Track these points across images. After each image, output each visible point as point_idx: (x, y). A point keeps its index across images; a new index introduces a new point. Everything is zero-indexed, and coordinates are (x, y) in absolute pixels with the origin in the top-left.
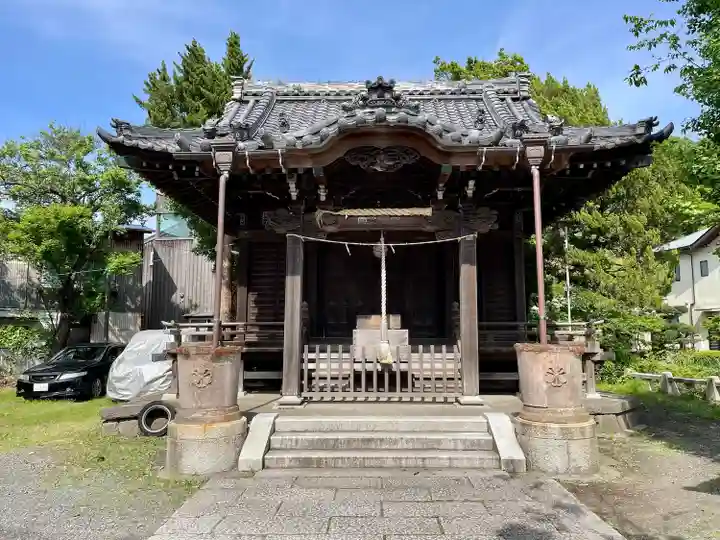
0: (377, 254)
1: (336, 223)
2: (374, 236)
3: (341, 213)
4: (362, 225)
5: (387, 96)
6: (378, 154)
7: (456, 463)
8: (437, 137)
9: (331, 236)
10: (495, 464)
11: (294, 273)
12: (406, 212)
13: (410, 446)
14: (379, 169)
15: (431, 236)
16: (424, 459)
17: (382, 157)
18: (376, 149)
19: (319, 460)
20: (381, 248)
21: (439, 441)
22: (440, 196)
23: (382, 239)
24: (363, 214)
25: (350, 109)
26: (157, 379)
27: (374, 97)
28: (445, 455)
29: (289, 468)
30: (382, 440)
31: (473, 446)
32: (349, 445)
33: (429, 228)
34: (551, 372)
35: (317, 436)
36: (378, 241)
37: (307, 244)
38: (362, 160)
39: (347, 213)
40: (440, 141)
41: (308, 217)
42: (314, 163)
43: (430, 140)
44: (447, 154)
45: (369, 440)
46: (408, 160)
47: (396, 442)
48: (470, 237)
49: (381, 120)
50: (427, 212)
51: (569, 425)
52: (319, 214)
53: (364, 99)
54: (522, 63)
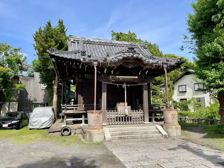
0: (123, 87)
1: (114, 79)
2: (123, 83)
3: (116, 77)
4: (121, 80)
5: (133, 50)
6: (130, 64)
7: (153, 136)
8: (144, 61)
9: (113, 82)
10: (161, 136)
11: (105, 92)
12: (132, 77)
13: (141, 133)
14: (130, 67)
15: (137, 83)
16: (147, 136)
17: (131, 65)
18: (129, 63)
19: (124, 137)
20: (124, 86)
21: (147, 132)
22: (140, 74)
23: (125, 84)
24: (121, 77)
25: (124, 53)
26: (46, 122)
27: (130, 50)
28: (151, 135)
29: (117, 139)
30: (135, 132)
31: (155, 132)
32: (128, 134)
33: (136, 81)
34: (173, 115)
35: (120, 132)
36: (124, 84)
37: (107, 84)
38: (126, 65)
39: (118, 77)
40: (145, 62)
41: (108, 78)
42: (115, 65)
43: (142, 61)
44: (145, 65)
45: (132, 132)
46: (136, 66)
47: (138, 132)
48: (146, 84)
49: (133, 56)
50: (137, 77)
51: (177, 126)
52: (111, 77)
53: (128, 51)
54: (135, 35)
